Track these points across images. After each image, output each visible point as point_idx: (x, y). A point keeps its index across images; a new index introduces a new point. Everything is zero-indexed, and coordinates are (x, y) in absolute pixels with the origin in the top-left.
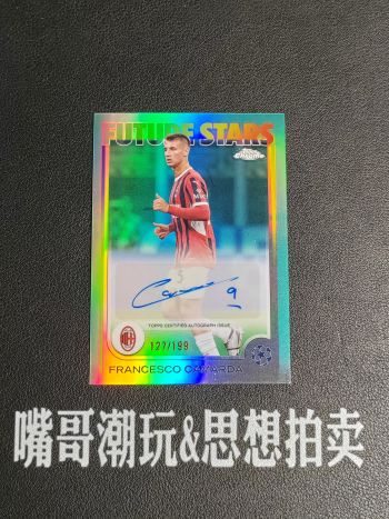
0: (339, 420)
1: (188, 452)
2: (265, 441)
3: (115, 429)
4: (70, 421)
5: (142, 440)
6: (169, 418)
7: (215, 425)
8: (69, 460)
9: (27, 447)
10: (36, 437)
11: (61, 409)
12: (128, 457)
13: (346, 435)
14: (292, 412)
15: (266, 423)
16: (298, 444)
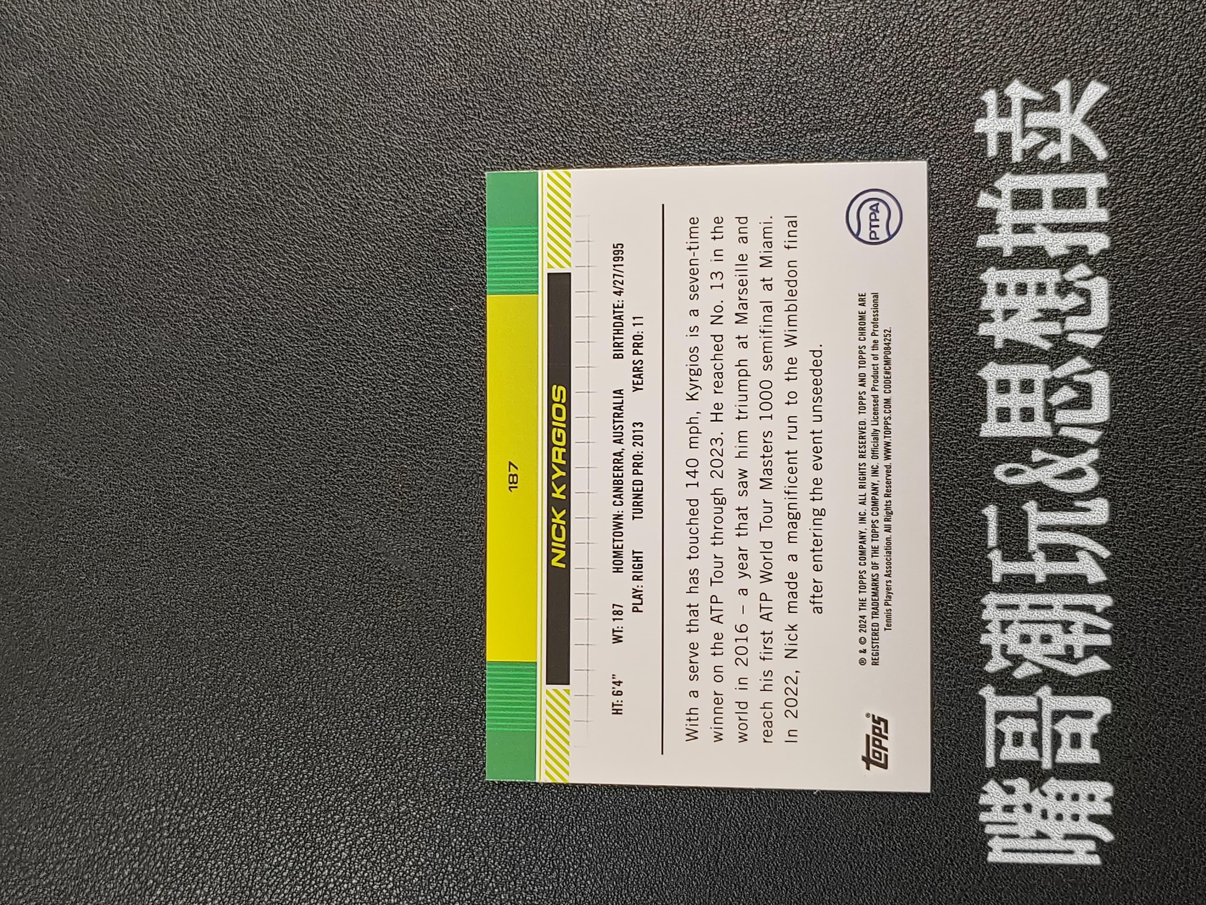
0: (1000, 134)
1: (1078, 473)
2: (1051, 301)
3: (1025, 639)
4: (1009, 739)
5: (1049, 577)
6: (1000, 516)
7: (1015, 415)
8: (1096, 742)
9: (1067, 837)
10: (1044, 815)
11: (983, 758)
12: (1090, 609)
13: (1036, 119)
14: (984, 241)
15: (1011, 300)
16: (1056, 228)
